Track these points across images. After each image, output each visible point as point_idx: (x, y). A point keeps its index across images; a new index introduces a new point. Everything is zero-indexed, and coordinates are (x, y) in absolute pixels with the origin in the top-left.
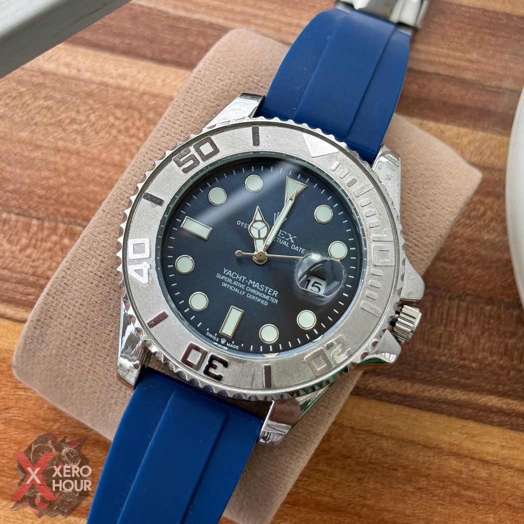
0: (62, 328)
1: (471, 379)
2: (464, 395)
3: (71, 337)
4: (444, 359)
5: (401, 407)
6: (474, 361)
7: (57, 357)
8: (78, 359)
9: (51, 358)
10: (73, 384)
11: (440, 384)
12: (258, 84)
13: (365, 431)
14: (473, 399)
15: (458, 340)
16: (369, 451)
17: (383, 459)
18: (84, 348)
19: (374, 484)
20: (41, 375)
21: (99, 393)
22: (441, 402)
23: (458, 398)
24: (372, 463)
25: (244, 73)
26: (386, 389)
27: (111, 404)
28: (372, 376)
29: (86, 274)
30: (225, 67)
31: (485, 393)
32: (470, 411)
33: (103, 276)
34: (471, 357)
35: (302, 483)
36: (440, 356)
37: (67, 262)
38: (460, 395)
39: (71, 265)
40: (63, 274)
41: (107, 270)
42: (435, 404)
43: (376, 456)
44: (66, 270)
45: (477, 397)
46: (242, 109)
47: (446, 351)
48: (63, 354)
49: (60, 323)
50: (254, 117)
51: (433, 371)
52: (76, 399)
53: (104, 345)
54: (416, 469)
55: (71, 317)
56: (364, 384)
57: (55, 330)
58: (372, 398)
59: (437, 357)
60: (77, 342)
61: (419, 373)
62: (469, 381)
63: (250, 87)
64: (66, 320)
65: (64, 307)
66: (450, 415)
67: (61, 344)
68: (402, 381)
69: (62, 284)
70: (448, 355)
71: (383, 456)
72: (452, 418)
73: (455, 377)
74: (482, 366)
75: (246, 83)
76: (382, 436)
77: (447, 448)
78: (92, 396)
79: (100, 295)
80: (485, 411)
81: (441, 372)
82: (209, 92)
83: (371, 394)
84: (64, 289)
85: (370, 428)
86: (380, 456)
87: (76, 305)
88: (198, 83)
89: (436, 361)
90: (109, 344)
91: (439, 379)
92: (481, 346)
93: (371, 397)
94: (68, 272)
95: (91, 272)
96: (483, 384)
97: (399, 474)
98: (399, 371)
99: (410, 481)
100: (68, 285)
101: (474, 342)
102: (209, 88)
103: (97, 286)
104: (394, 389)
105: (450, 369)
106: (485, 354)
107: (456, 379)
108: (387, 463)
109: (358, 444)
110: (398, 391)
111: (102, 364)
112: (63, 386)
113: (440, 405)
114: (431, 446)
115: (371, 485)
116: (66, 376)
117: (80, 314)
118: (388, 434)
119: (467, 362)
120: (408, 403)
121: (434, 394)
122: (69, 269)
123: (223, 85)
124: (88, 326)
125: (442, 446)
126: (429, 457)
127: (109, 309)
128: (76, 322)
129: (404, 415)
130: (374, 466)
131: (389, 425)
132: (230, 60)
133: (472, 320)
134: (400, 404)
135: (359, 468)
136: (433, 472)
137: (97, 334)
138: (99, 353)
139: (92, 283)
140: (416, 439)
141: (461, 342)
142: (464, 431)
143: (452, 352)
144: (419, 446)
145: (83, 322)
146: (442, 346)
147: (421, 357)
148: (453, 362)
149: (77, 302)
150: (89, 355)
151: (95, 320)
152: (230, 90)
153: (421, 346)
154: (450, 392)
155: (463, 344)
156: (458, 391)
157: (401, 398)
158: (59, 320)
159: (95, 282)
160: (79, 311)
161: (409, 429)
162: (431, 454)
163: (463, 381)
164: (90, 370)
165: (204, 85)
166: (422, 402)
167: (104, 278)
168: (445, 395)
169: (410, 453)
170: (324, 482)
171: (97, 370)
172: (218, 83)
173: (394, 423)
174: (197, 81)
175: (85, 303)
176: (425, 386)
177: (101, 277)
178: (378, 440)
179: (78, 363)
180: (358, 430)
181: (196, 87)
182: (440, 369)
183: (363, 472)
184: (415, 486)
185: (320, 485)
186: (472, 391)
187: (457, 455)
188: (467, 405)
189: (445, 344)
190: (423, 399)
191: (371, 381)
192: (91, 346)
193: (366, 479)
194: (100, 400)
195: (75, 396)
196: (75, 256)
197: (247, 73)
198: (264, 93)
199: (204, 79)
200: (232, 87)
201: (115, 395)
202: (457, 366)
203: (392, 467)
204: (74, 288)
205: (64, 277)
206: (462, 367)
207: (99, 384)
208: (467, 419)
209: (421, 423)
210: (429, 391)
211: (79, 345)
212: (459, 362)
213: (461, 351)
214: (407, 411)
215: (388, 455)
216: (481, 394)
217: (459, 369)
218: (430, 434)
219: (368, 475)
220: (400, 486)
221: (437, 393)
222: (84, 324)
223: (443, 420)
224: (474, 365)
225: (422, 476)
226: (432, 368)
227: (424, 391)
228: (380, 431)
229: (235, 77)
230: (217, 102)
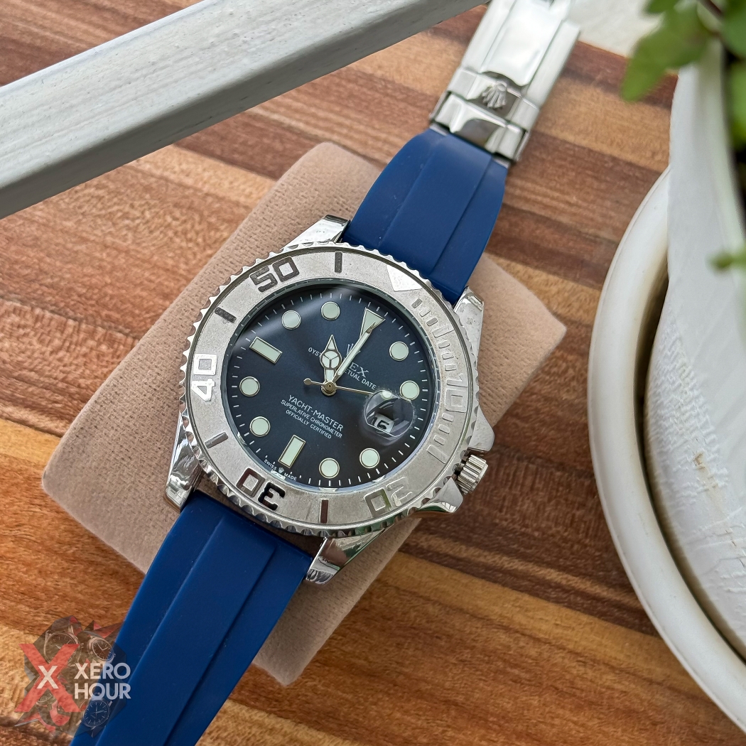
0: (107, 439)
1: (531, 549)
2: (522, 565)
3: (116, 450)
4: (505, 523)
5: (452, 570)
6: (537, 529)
7: (97, 471)
8: (120, 475)
9: (90, 471)
10: (110, 501)
11: (497, 550)
12: (342, 206)
13: (410, 592)
14: (531, 570)
15: (522, 506)
16: (413, 614)
17: (427, 625)
18: (128, 463)
19: (414, 651)
20: (75, 488)
21: (137, 513)
22: (496, 571)
23: (515, 567)
24: (414, 628)
25: (329, 193)
26: (439, 549)
27: (149, 527)
28: (424, 534)
29: (140, 385)
30: (310, 184)
31: (545, 565)
32: (526, 583)
33: (158, 389)
34: (535, 525)
35: (336, 642)
36: (501, 520)
37: (120, 370)
38: (517, 565)
39: (124, 373)
40: (115, 382)
41: (163, 383)
42: (490, 572)
43: (420, 621)
44: (118, 378)
45: (536, 568)
46: (326, 231)
47: (508, 516)
48: (104, 468)
49: (105, 434)
50: (338, 242)
51: (491, 535)
52: (110, 518)
53: (150, 463)
54: (461, 640)
55: (119, 429)
56: (414, 542)
57: (99, 441)
58: (422, 558)
59: (497, 521)
60: (121, 456)
61: (476, 536)
62: (528, 551)
63: (335, 209)
64: (112, 432)
65: (112, 417)
66: (504, 585)
67: (103, 456)
68: (457, 543)
69: (113, 393)
70: (510, 521)
71: (428, 622)
72: (506, 589)
73: (514, 545)
74: (545, 536)
75: (331, 203)
76: (428, 599)
77: (498, 620)
78: (129, 516)
79: (152, 409)
80: (543, 585)
81: (500, 538)
82: (291, 208)
83: (422, 553)
84: (114, 398)
85: (416, 590)
86: (424, 621)
87: (126, 417)
88: (280, 197)
89: (496, 524)
90: (156, 461)
91: (496, 545)
92: (546, 514)
93: (421, 556)
94: (121, 381)
95: (146, 383)
96: (544, 555)
97: (443, 643)
98: (455, 531)
99: (453, 651)
100: (119, 395)
101: (539, 509)
102: (291, 203)
103: (150, 399)
104: (447, 550)
105: (511, 535)
106: (550, 523)
107: (515, 546)
108: (430, 630)
109: (401, 606)
110: (451, 553)
111: (146, 483)
112: (98, 502)
113: (495, 573)
114: (480, 616)
115: (410, 652)
116: (103, 492)
117: (129, 427)
118: (436, 599)
119: (529, 530)
120: (461, 567)
121: (490, 561)
122: (121, 378)
123: (306, 203)
124: (136, 441)
125: (493, 617)
126: (477, 628)
127: (160, 425)
128: (123, 435)
129: (455, 580)
130: (417, 632)
131: (437, 589)
132: (316, 177)
133: (539, 485)
134: (451, 568)
135: (399, 632)
136: (478, 645)
137: (144, 450)
138: (143, 470)
139: (145, 395)
140: (465, 607)
141: (525, 507)
142: (518, 604)
143: (515, 517)
144: (468, 615)
145: (130, 435)
146: (505, 510)
147: (480, 518)
148: (514, 529)
149: (126, 414)
150: (132, 472)
151: (144, 434)
152: (313, 208)
153: (482, 507)
154: (506, 561)
155: (527, 510)
156: (516, 561)
157: (454, 561)
158: (105, 430)
159: (149, 395)
160: (127, 423)
161: (458, 596)
162: (479, 625)
163: (522, 549)
164: (131, 487)
165: (286, 200)
166: (475, 568)
167: (158, 392)
168: (502, 563)
169: (457, 621)
170: (360, 644)
171: (138, 489)
172: (301, 200)
173: (443, 587)
174: (278, 194)
175: (135, 416)
176: (481, 551)
177: (155, 390)
178: (423, 604)
179: (119, 479)
180: (404, 591)
181: (277, 201)
182: (499, 535)
183: (404, 637)
184: (457, 658)
185: (355, 645)
186: (531, 562)
187: (507, 629)
188: (525, 576)
189: (508, 508)
190: (477, 565)
191: (423, 539)
192: (136, 462)
193: (406, 644)
194: (137, 521)
195: (109, 514)
196: (129, 365)
197: (332, 193)
198: (350, 216)
199: (286, 194)
200: (316, 206)
201: (155, 517)
202: (517, 534)
203: (436, 635)
204: (125, 398)
205: (115, 386)
206: (523, 534)
207: (139, 504)
208: (522, 591)
209: (472, 590)
210: (485, 556)
211: (123, 459)
212: (521, 529)
213: (524, 517)
214: (458, 576)
215: (432, 622)
216: (540, 566)
217: (520, 537)
218: (480, 603)
219: (409, 641)
220: (441, 656)
221: (493, 560)
222: (131, 438)
223: (496, 589)
224: (536, 534)
225: (467, 648)
226: (490, 532)
227: (479, 556)
228: (427, 595)
229: (319, 196)
230: (298, 220)
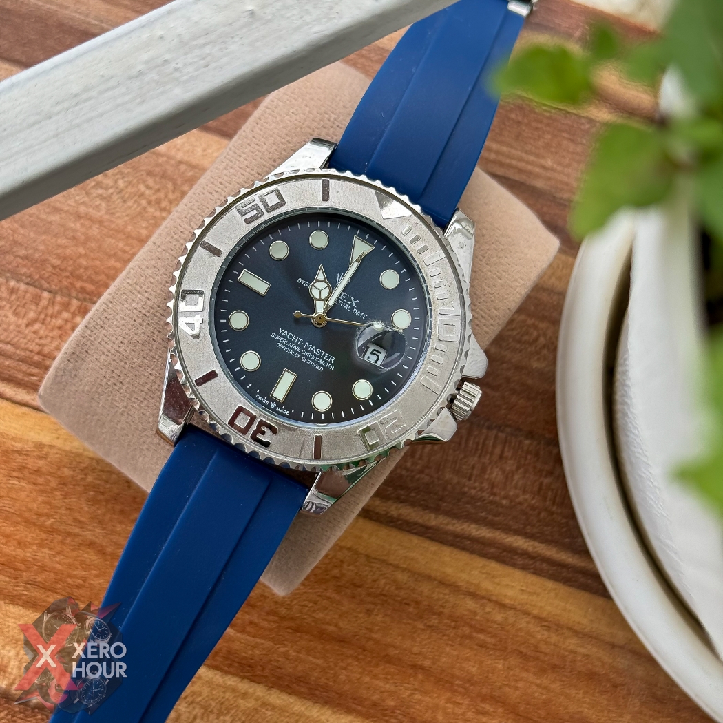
0: (99, 365)
1: (498, 516)
2: (489, 532)
3: (107, 376)
4: (473, 492)
6: (505, 497)
7: (90, 394)
8: (113, 399)
9: (84, 394)
10: (104, 424)
11: (466, 518)
13: (380, 560)
14: (498, 537)
15: (490, 474)
16: (383, 582)
17: (396, 592)
18: (120, 388)
19: (383, 617)
20: (70, 409)
22: (465, 538)
23: (482, 535)
24: (384, 595)
26: (408, 518)
28: (395, 502)
29: (130, 310)
31: (511, 532)
32: (493, 550)
33: (148, 314)
34: (503, 493)
36: (470, 488)
37: (110, 294)
38: (485, 533)
39: (113, 297)
40: (104, 307)
41: (153, 308)
42: (458, 540)
43: (390, 588)
44: (108, 303)
45: (503, 536)
47: (477, 484)
48: (96, 392)
49: (96, 359)
50: (324, 168)
51: (460, 503)
52: (105, 439)
53: (142, 388)
54: (429, 606)
55: (109, 354)
56: (385, 510)
57: (90, 366)
58: (392, 526)
59: (466, 489)
60: (113, 381)
61: (444, 504)
62: (497, 519)
64: (103, 357)
65: (103, 343)
66: (472, 552)
67: (95, 381)
68: (427, 511)
69: (103, 318)
70: (478, 489)
71: (397, 589)
73: (482, 512)
74: (513, 504)
76: (397, 567)
77: (465, 586)
78: (123, 438)
79: (143, 335)
80: (509, 552)
81: (468, 506)
83: (392, 522)
84: (104, 323)
85: (385, 558)
86: (393, 588)
87: (116, 342)
88: (270, 114)
89: (465, 493)
90: (148, 386)
91: (465, 513)
92: (514, 483)
93: (391, 524)
94: (110, 305)
95: (136, 309)
96: (511, 523)
97: (411, 609)
98: (424, 500)
99: (421, 617)
100: (109, 320)
101: (508, 477)
103: (140, 324)
104: (417, 518)
105: (479, 504)
106: (518, 491)
107: (483, 514)
108: (399, 596)
109: (371, 574)
110: (420, 521)
111: (138, 407)
112: (92, 424)
113: (463, 540)
114: (448, 583)
115: (379, 618)
116: (97, 415)
117: (120, 353)
118: (404, 566)
119: (497, 498)
120: (429, 535)
121: (458, 529)
122: (111, 302)
124: (127, 366)
125: (460, 584)
126: (445, 594)
127: (151, 351)
128: (114, 360)
129: (424, 547)
130: (385, 598)
131: (406, 557)
132: (307, 92)
133: (508, 453)
134: (421, 536)
135: (369, 599)
136: (446, 611)
137: (136, 376)
138: (135, 395)
139: (135, 321)
140: (433, 574)
141: (494, 475)
142: (484, 571)
143: (483, 485)
144: (436, 582)
145: (121, 361)
146: (473, 478)
147: (449, 487)
148: (482, 497)
149: (117, 339)
150: (125, 396)
151: (135, 360)
153: (451, 476)
154: (475, 528)
155: (496, 478)
156: (484, 528)
157: (423, 529)
158: (96, 356)
159: (139, 320)
160: (118, 349)
161: (427, 563)
162: (447, 591)
163: (490, 517)
164: (123, 412)
166: (444, 536)
167: (148, 317)
168: (470, 530)
169: (425, 588)
170: (331, 610)
171: (131, 413)
175: (125, 341)
176: (449, 519)
177: (145, 315)
178: (394, 571)
179: (112, 403)
180: (374, 558)
182: (468, 503)
183: (375, 604)
184: (426, 623)
185: (326, 612)
186: (499, 529)
187: (474, 595)
188: (492, 543)
189: (477, 476)
190: (446, 533)
191: (393, 508)
192: (128, 387)
193: (376, 610)
194: (131, 444)
195: (104, 436)
196: (119, 289)
202: (486, 501)
203: (404, 601)
204: (115, 323)
205: (105, 311)
206: (491, 502)
207: (132, 428)
208: (489, 558)
209: (440, 557)
210: (454, 524)
211: (115, 384)
212: (489, 497)
213: (493, 486)
215: (401, 588)
216: (507, 533)
217: (488, 505)
218: (449, 571)
219: (379, 607)
220: (410, 621)
221: (461, 527)
222: (122, 364)
223: (464, 557)
224: (504, 502)
225: (434, 614)
226: (459, 500)
227: (447, 524)
228: (397, 562)
